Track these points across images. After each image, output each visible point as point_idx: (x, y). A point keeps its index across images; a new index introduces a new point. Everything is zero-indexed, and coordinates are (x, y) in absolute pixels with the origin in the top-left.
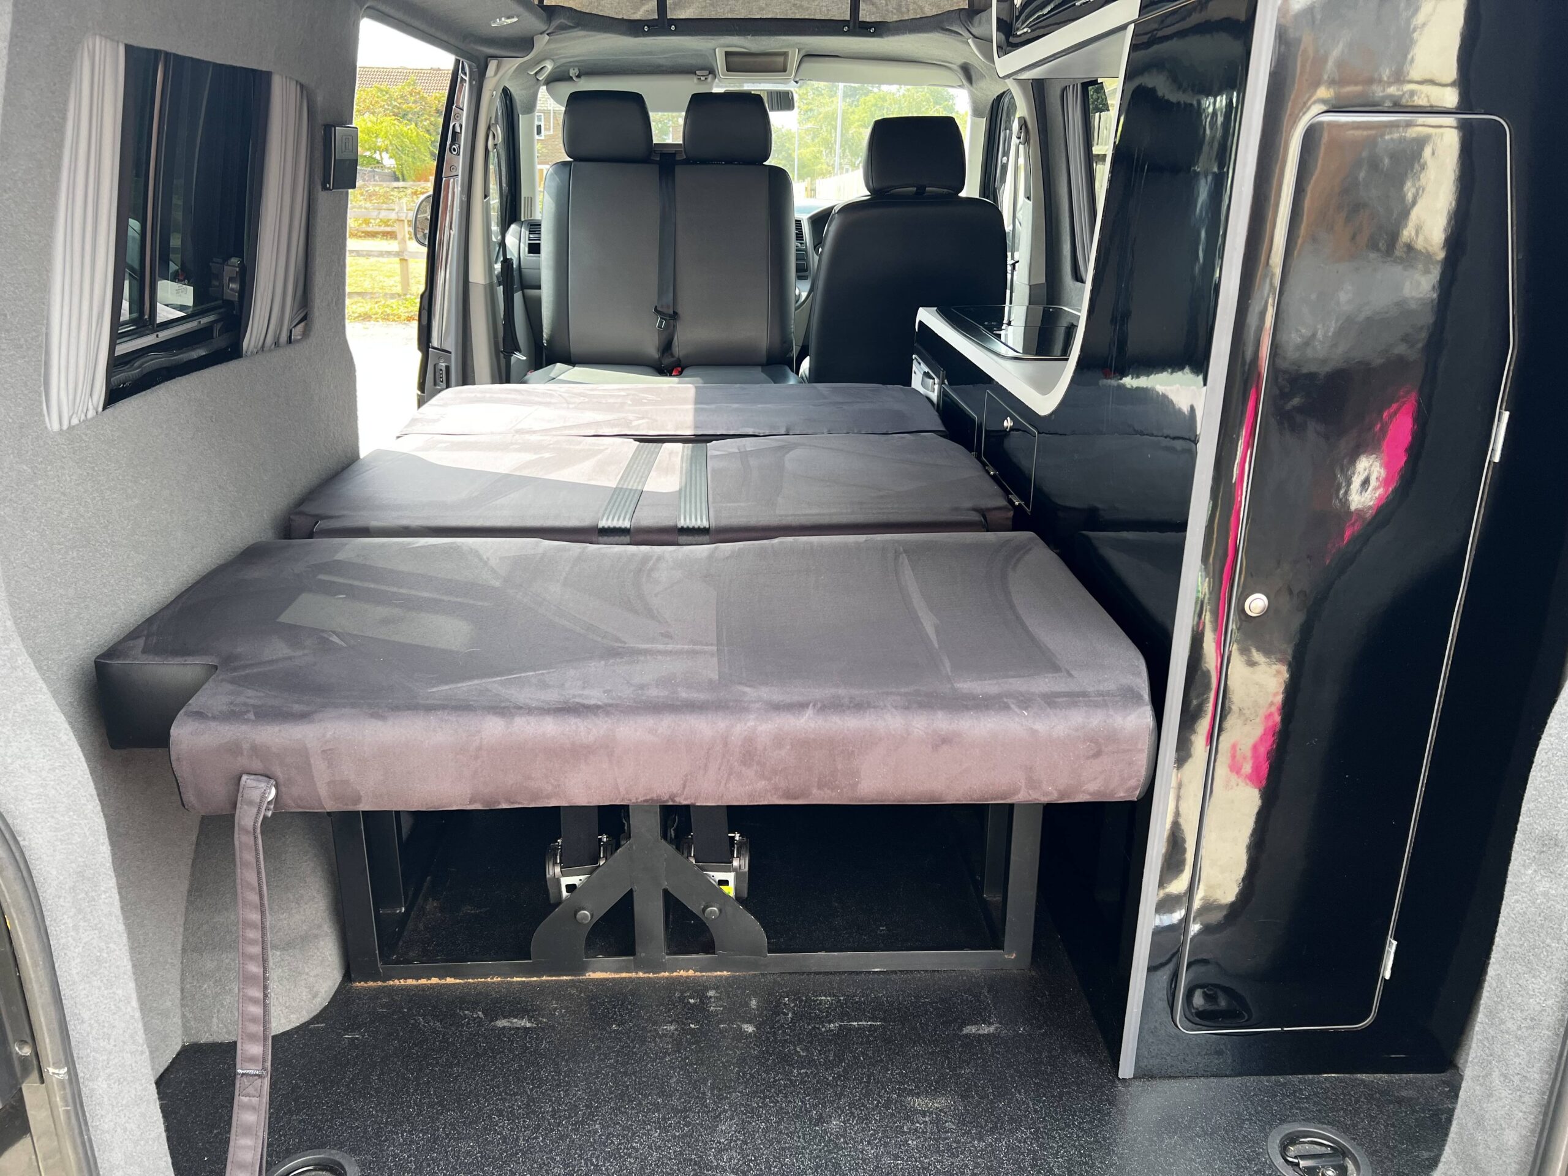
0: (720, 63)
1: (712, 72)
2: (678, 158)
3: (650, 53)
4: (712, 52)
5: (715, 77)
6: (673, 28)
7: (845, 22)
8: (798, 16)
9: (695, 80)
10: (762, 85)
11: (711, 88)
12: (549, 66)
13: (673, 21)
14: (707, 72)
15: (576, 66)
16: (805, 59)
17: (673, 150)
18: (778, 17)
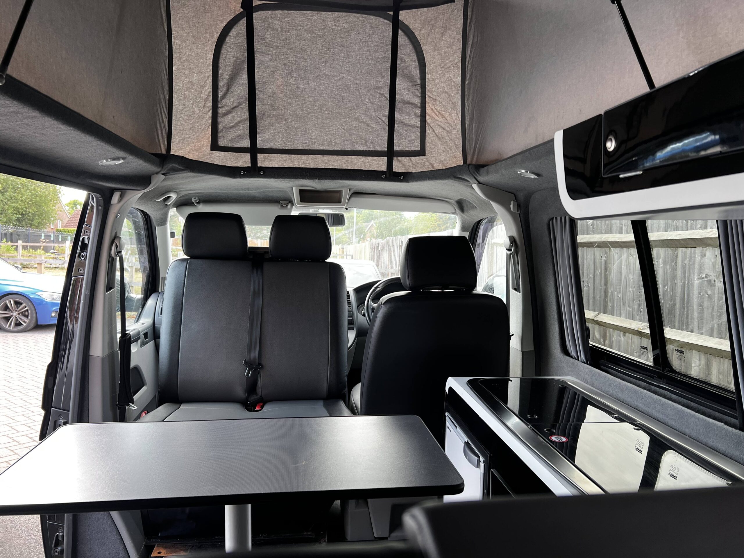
0: (296, 196)
1: (291, 202)
2: (267, 256)
3: (248, 189)
4: (290, 189)
5: (293, 205)
6: (262, 173)
7: (382, 172)
8: (349, 168)
9: (280, 206)
10: (324, 210)
11: (291, 212)
12: (174, 196)
13: (262, 168)
14: (288, 202)
15: (196, 196)
16: (353, 195)
17: (263, 251)
18: (336, 168)
